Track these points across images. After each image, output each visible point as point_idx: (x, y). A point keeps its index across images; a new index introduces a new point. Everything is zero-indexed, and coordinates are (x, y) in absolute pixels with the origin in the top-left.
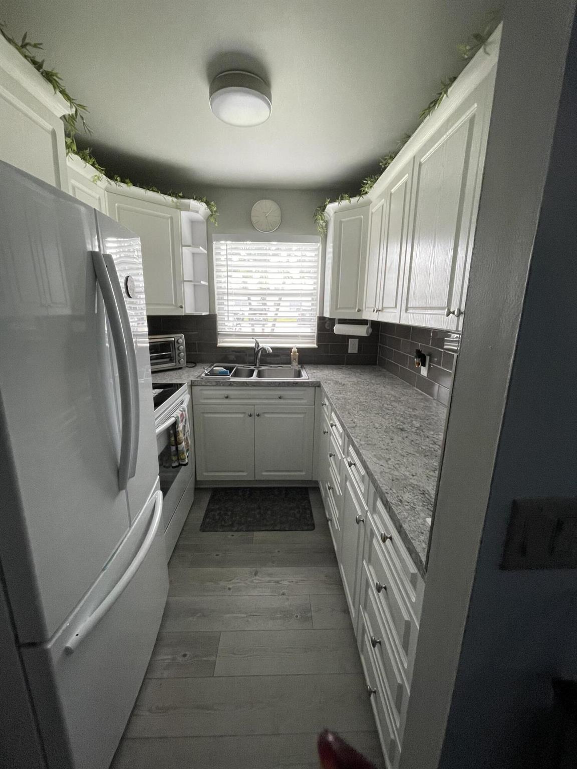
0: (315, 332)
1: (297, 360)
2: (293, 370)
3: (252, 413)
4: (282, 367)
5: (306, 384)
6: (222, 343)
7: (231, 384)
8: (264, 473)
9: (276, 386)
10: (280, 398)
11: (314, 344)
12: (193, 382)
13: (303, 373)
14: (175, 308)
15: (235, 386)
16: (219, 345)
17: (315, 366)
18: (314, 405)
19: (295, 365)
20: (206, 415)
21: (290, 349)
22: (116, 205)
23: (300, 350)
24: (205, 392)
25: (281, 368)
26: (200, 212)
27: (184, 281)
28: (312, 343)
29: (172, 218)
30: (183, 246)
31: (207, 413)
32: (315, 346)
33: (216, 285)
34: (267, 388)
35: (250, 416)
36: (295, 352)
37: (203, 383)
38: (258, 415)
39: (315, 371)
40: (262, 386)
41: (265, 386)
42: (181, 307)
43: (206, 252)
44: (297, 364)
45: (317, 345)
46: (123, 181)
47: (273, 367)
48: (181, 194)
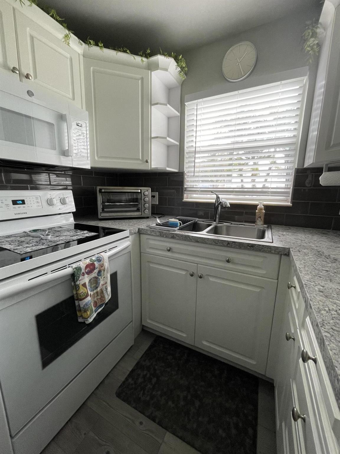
0: (290, 188)
1: (262, 218)
2: (257, 229)
3: (195, 272)
4: (244, 225)
5: (266, 249)
6: (188, 198)
7: (173, 237)
8: (205, 343)
9: (224, 246)
10: (228, 261)
11: (288, 202)
12: (140, 230)
13: (268, 235)
14: (141, 162)
15: (178, 239)
16: (185, 200)
17: (287, 227)
18: (278, 279)
19: (260, 224)
20: (151, 265)
21: (255, 207)
22: (92, 68)
23: (267, 207)
24: (151, 242)
25: (242, 226)
26: (169, 70)
27: (151, 138)
28: (286, 201)
29: (142, 79)
30: (151, 105)
31: (153, 263)
32: (289, 204)
33: (186, 145)
34: (212, 246)
35: (192, 275)
36: (261, 209)
37: (149, 232)
38: (201, 277)
39: (284, 233)
40: (206, 243)
41: (210, 244)
42: (147, 162)
43: (179, 114)
44: (262, 223)
45: (292, 202)
46: (97, 45)
47: (235, 224)
48: (149, 51)
